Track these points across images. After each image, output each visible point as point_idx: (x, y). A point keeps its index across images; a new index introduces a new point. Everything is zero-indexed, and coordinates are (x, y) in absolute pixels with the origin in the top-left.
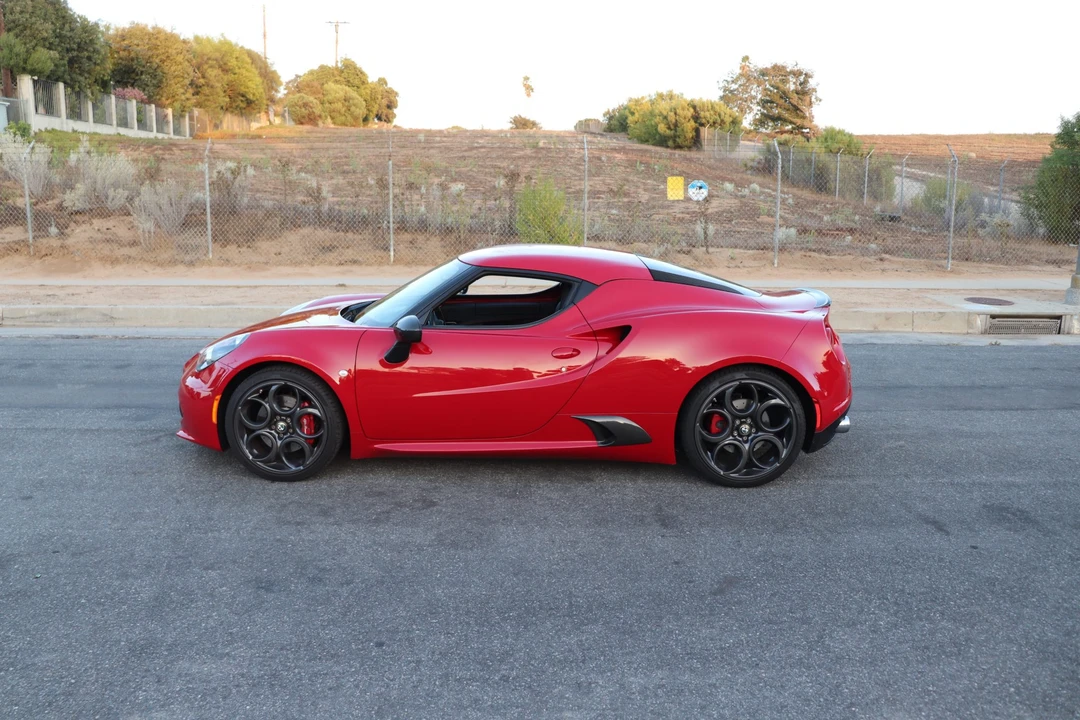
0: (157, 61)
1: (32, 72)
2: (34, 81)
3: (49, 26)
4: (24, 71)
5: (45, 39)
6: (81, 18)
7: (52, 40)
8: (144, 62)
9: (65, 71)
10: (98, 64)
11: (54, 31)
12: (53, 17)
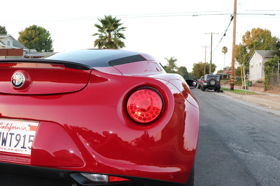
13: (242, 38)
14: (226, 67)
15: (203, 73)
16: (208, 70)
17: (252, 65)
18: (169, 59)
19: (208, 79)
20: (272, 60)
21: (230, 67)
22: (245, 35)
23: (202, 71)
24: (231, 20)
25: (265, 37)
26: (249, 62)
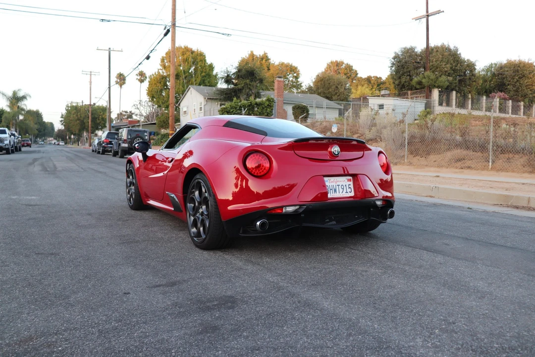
0: (517, 78)
1: (438, 87)
2: (439, 91)
3: (448, 66)
4: (435, 87)
5: (446, 72)
6: (468, 60)
7: (449, 72)
8: (509, 79)
9: (456, 86)
10: (475, 81)
11: (451, 68)
12: (452, 61)
13: (160, 61)
14: (123, 111)
15: (87, 124)
16: (96, 118)
17: (184, 110)
18: (10, 94)
19: (129, 137)
20: (230, 106)
21: (128, 112)
22: (165, 56)
23: (85, 121)
24: (166, 35)
25: (198, 63)
26: (179, 105)
